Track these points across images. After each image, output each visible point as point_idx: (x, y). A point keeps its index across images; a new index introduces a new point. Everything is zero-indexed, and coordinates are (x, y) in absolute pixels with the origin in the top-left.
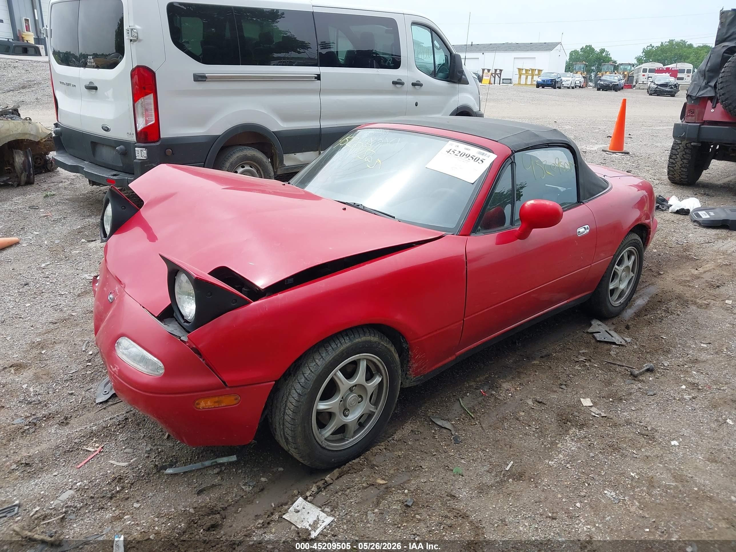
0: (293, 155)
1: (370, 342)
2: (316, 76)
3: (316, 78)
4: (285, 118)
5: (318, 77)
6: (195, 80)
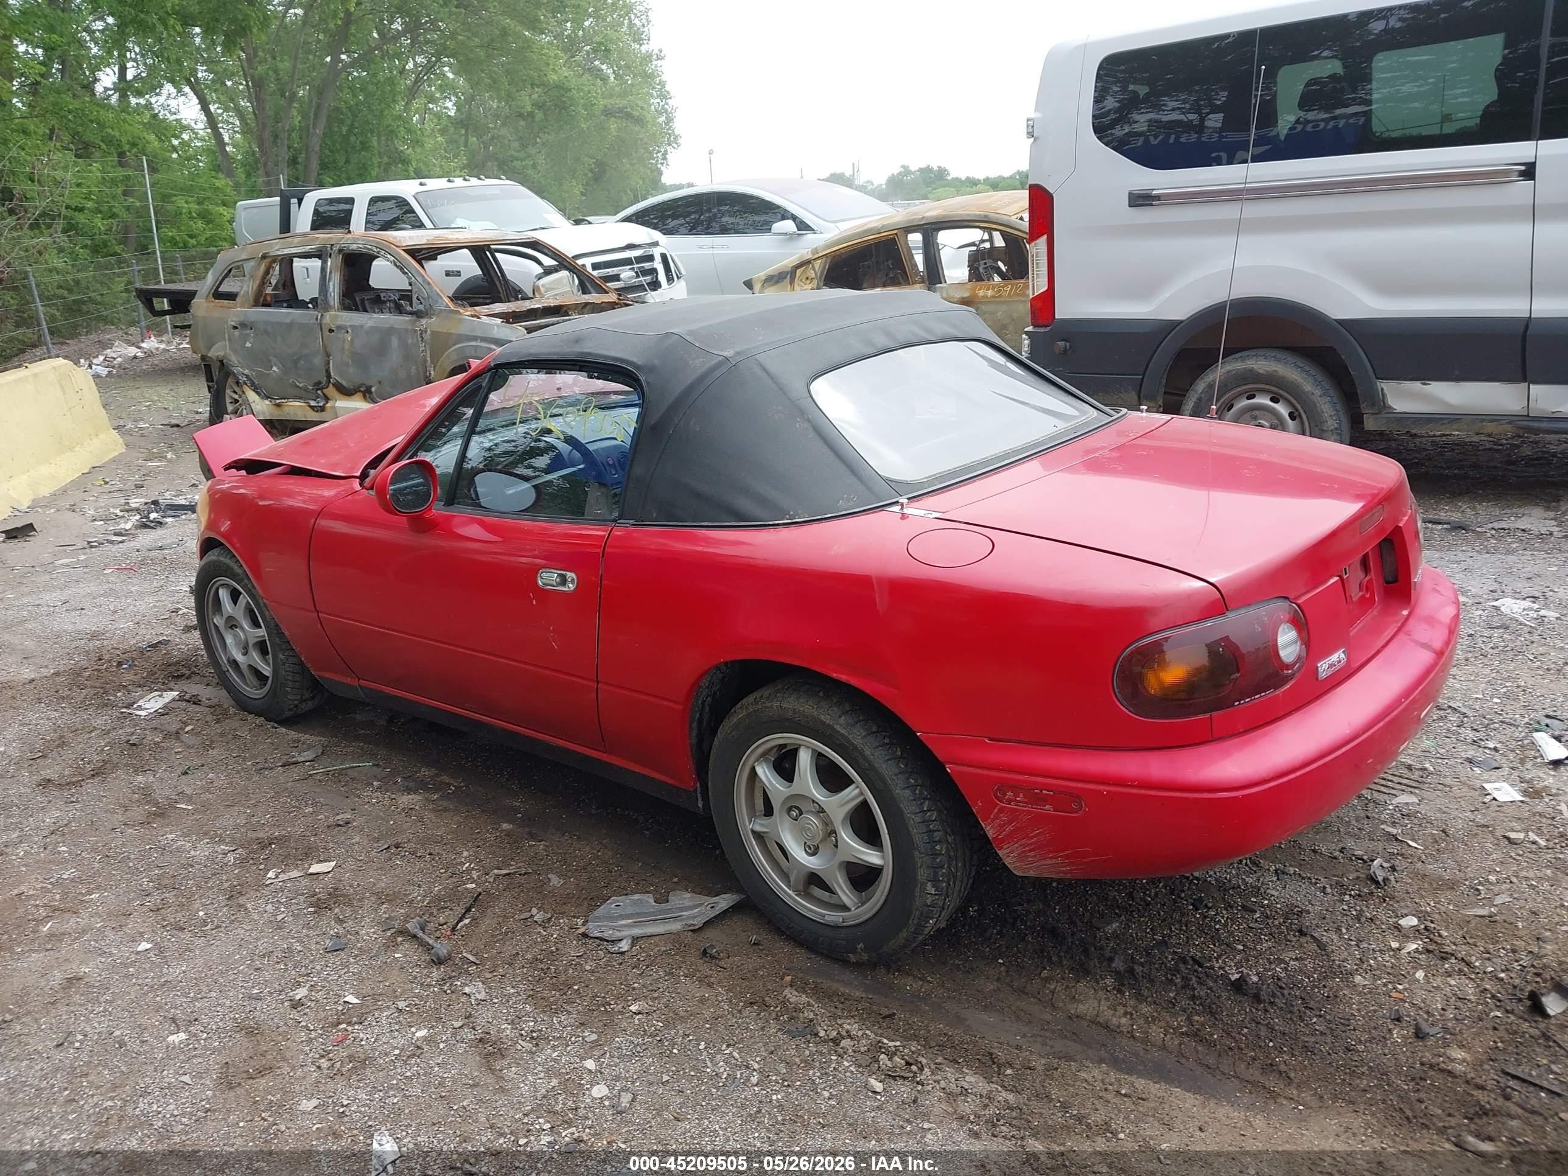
0: (1417, 385)
2: (1522, 168)
3: (1521, 173)
4: (1386, 287)
6: (1132, 205)
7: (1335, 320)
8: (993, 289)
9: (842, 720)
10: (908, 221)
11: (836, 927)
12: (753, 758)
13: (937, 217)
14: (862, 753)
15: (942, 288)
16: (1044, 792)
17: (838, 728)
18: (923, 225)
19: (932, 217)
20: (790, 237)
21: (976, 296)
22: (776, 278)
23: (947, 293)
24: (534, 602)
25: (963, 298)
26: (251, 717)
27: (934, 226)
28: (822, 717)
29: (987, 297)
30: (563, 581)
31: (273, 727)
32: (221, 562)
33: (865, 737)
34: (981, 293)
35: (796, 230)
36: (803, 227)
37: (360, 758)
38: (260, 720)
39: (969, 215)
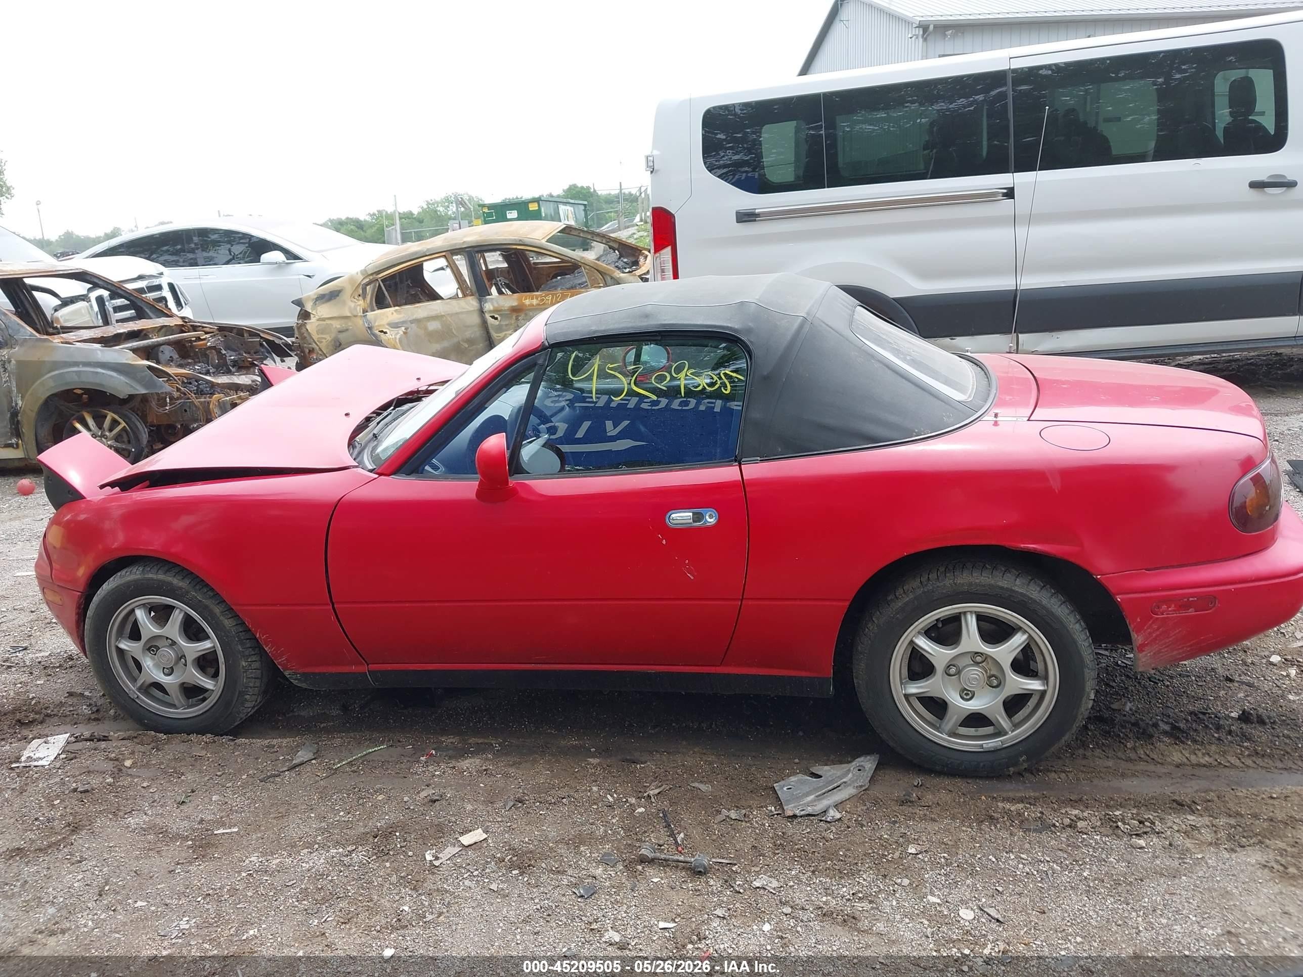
0: (948, 340)
1: (170, 584)
2: (1005, 191)
3: (1005, 195)
5: (1010, 193)
6: (738, 220)
7: (894, 299)
8: (537, 298)
9: (1018, 582)
10: (451, 245)
11: (995, 751)
12: (913, 633)
13: (477, 242)
14: (1040, 604)
15: (492, 299)
16: (1191, 599)
17: (1016, 589)
18: (466, 248)
19: (471, 241)
20: (279, 265)
21: (524, 304)
22: (327, 297)
23: (497, 303)
24: (664, 542)
25: (512, 307)
26: (193, 737)
27: (476, 249)
28: (1000, 584)
29: (533, 305)
30: (698, 517)
31: (230, 740)
32: (149, 579)
33: (1040, 592)
34: (527, 302)
35: (285, 259)
36: (292, 256)
37: (375, 742)
38: (208, 737)
39: (506, 239)
